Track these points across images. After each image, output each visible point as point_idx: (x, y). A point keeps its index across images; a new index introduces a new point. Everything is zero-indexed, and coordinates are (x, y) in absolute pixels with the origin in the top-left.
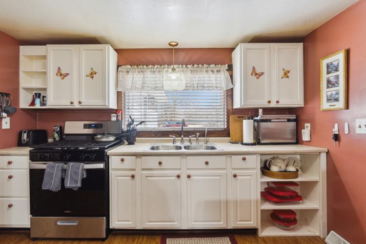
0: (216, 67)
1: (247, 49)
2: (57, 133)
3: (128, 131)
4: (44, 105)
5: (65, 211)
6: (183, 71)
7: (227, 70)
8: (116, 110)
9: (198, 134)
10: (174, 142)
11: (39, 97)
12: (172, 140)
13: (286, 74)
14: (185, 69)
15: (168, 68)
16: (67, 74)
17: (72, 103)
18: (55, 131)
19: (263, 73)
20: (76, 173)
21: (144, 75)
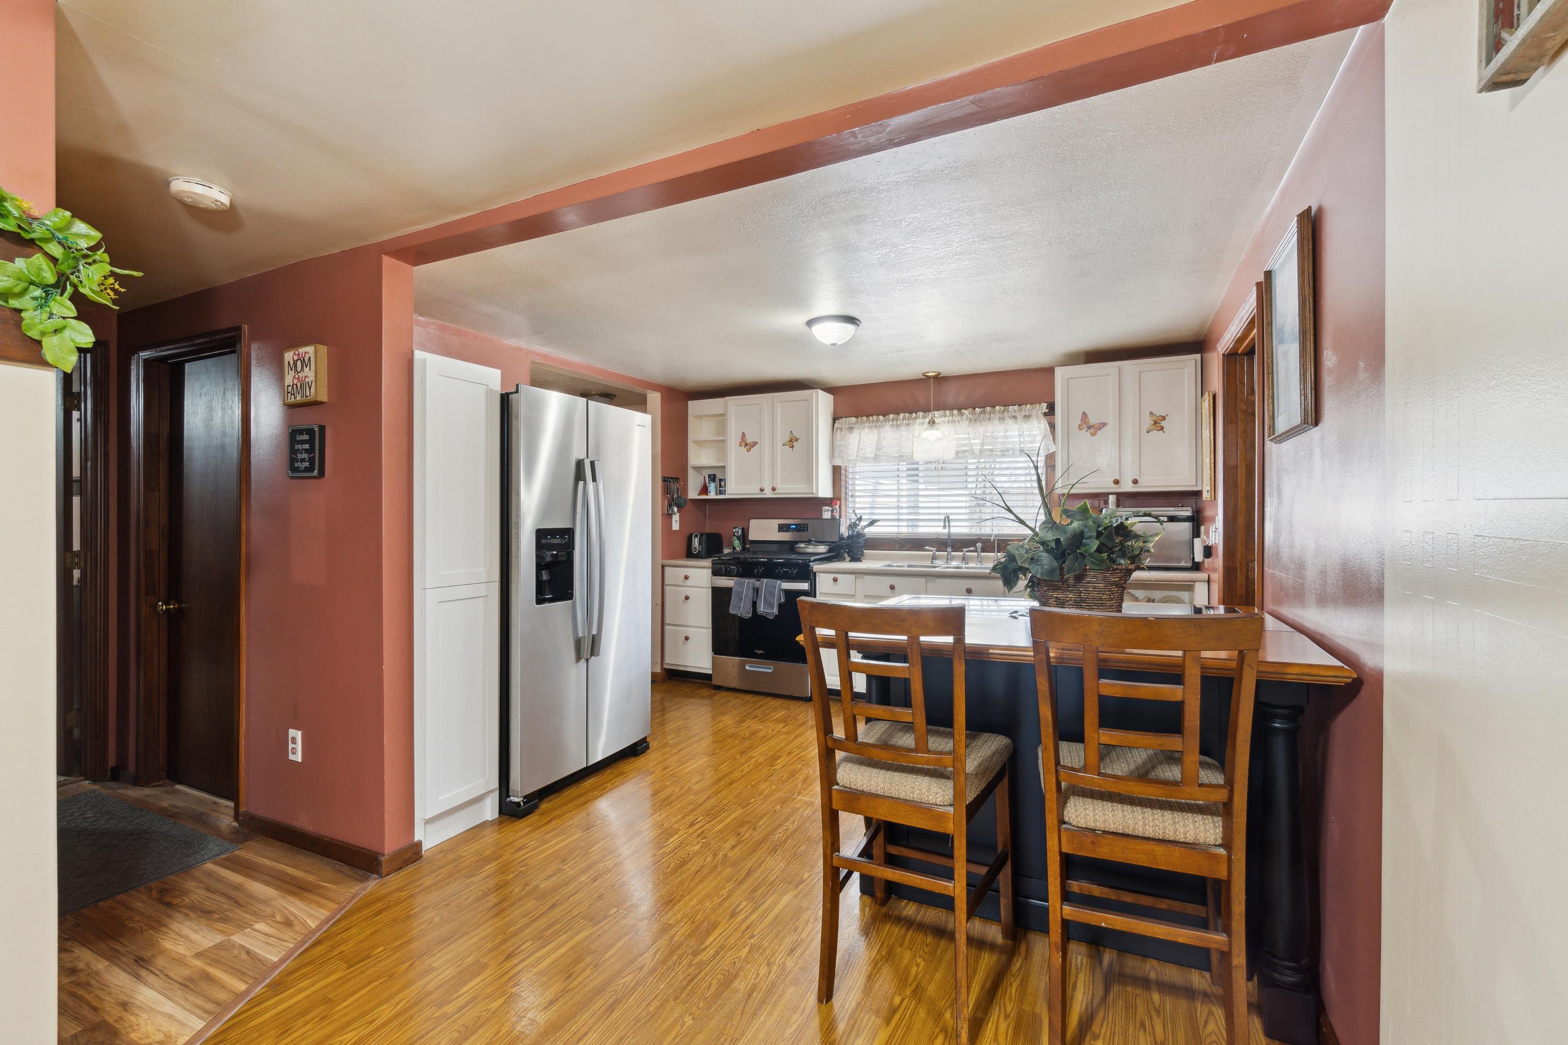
0: (1021, 410)
1: (1068, 379)
2: (738, 538)
3: (849, 537)
4: (721, 493)
5: (756, 651)
6: (953, 421)
7: (1045, 414)
8: (831, 499)
9: (979, 545)
10: (934, 558)
11: (714, 480)
12: (928, 556)
13: (1158, 423)
14: (957, 418)
15: (924, 417)
16: (755, 443)
17: (762, 490)
18: (734, 535)
19: (1104, 425)
20: (772, 594)
21: (879, 433)
